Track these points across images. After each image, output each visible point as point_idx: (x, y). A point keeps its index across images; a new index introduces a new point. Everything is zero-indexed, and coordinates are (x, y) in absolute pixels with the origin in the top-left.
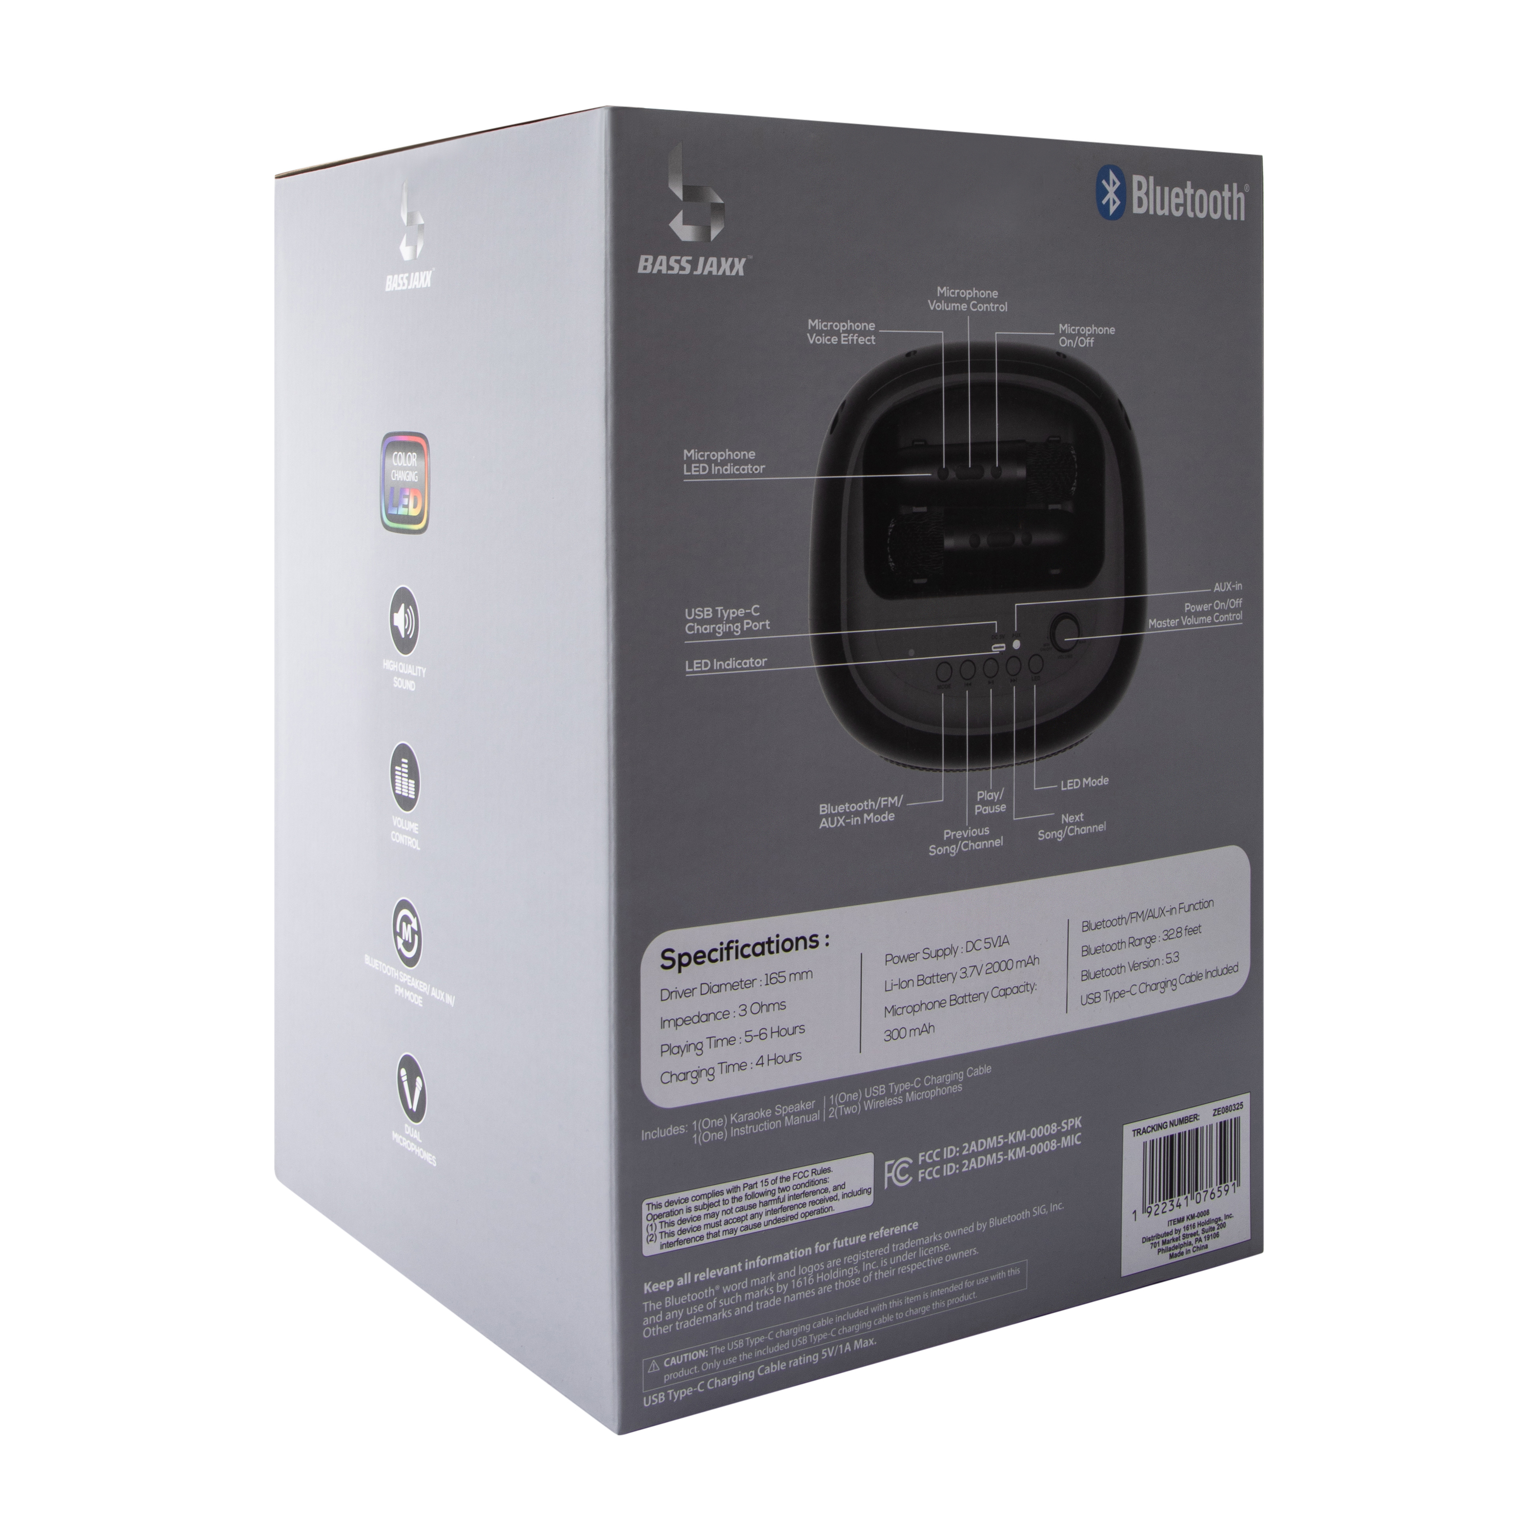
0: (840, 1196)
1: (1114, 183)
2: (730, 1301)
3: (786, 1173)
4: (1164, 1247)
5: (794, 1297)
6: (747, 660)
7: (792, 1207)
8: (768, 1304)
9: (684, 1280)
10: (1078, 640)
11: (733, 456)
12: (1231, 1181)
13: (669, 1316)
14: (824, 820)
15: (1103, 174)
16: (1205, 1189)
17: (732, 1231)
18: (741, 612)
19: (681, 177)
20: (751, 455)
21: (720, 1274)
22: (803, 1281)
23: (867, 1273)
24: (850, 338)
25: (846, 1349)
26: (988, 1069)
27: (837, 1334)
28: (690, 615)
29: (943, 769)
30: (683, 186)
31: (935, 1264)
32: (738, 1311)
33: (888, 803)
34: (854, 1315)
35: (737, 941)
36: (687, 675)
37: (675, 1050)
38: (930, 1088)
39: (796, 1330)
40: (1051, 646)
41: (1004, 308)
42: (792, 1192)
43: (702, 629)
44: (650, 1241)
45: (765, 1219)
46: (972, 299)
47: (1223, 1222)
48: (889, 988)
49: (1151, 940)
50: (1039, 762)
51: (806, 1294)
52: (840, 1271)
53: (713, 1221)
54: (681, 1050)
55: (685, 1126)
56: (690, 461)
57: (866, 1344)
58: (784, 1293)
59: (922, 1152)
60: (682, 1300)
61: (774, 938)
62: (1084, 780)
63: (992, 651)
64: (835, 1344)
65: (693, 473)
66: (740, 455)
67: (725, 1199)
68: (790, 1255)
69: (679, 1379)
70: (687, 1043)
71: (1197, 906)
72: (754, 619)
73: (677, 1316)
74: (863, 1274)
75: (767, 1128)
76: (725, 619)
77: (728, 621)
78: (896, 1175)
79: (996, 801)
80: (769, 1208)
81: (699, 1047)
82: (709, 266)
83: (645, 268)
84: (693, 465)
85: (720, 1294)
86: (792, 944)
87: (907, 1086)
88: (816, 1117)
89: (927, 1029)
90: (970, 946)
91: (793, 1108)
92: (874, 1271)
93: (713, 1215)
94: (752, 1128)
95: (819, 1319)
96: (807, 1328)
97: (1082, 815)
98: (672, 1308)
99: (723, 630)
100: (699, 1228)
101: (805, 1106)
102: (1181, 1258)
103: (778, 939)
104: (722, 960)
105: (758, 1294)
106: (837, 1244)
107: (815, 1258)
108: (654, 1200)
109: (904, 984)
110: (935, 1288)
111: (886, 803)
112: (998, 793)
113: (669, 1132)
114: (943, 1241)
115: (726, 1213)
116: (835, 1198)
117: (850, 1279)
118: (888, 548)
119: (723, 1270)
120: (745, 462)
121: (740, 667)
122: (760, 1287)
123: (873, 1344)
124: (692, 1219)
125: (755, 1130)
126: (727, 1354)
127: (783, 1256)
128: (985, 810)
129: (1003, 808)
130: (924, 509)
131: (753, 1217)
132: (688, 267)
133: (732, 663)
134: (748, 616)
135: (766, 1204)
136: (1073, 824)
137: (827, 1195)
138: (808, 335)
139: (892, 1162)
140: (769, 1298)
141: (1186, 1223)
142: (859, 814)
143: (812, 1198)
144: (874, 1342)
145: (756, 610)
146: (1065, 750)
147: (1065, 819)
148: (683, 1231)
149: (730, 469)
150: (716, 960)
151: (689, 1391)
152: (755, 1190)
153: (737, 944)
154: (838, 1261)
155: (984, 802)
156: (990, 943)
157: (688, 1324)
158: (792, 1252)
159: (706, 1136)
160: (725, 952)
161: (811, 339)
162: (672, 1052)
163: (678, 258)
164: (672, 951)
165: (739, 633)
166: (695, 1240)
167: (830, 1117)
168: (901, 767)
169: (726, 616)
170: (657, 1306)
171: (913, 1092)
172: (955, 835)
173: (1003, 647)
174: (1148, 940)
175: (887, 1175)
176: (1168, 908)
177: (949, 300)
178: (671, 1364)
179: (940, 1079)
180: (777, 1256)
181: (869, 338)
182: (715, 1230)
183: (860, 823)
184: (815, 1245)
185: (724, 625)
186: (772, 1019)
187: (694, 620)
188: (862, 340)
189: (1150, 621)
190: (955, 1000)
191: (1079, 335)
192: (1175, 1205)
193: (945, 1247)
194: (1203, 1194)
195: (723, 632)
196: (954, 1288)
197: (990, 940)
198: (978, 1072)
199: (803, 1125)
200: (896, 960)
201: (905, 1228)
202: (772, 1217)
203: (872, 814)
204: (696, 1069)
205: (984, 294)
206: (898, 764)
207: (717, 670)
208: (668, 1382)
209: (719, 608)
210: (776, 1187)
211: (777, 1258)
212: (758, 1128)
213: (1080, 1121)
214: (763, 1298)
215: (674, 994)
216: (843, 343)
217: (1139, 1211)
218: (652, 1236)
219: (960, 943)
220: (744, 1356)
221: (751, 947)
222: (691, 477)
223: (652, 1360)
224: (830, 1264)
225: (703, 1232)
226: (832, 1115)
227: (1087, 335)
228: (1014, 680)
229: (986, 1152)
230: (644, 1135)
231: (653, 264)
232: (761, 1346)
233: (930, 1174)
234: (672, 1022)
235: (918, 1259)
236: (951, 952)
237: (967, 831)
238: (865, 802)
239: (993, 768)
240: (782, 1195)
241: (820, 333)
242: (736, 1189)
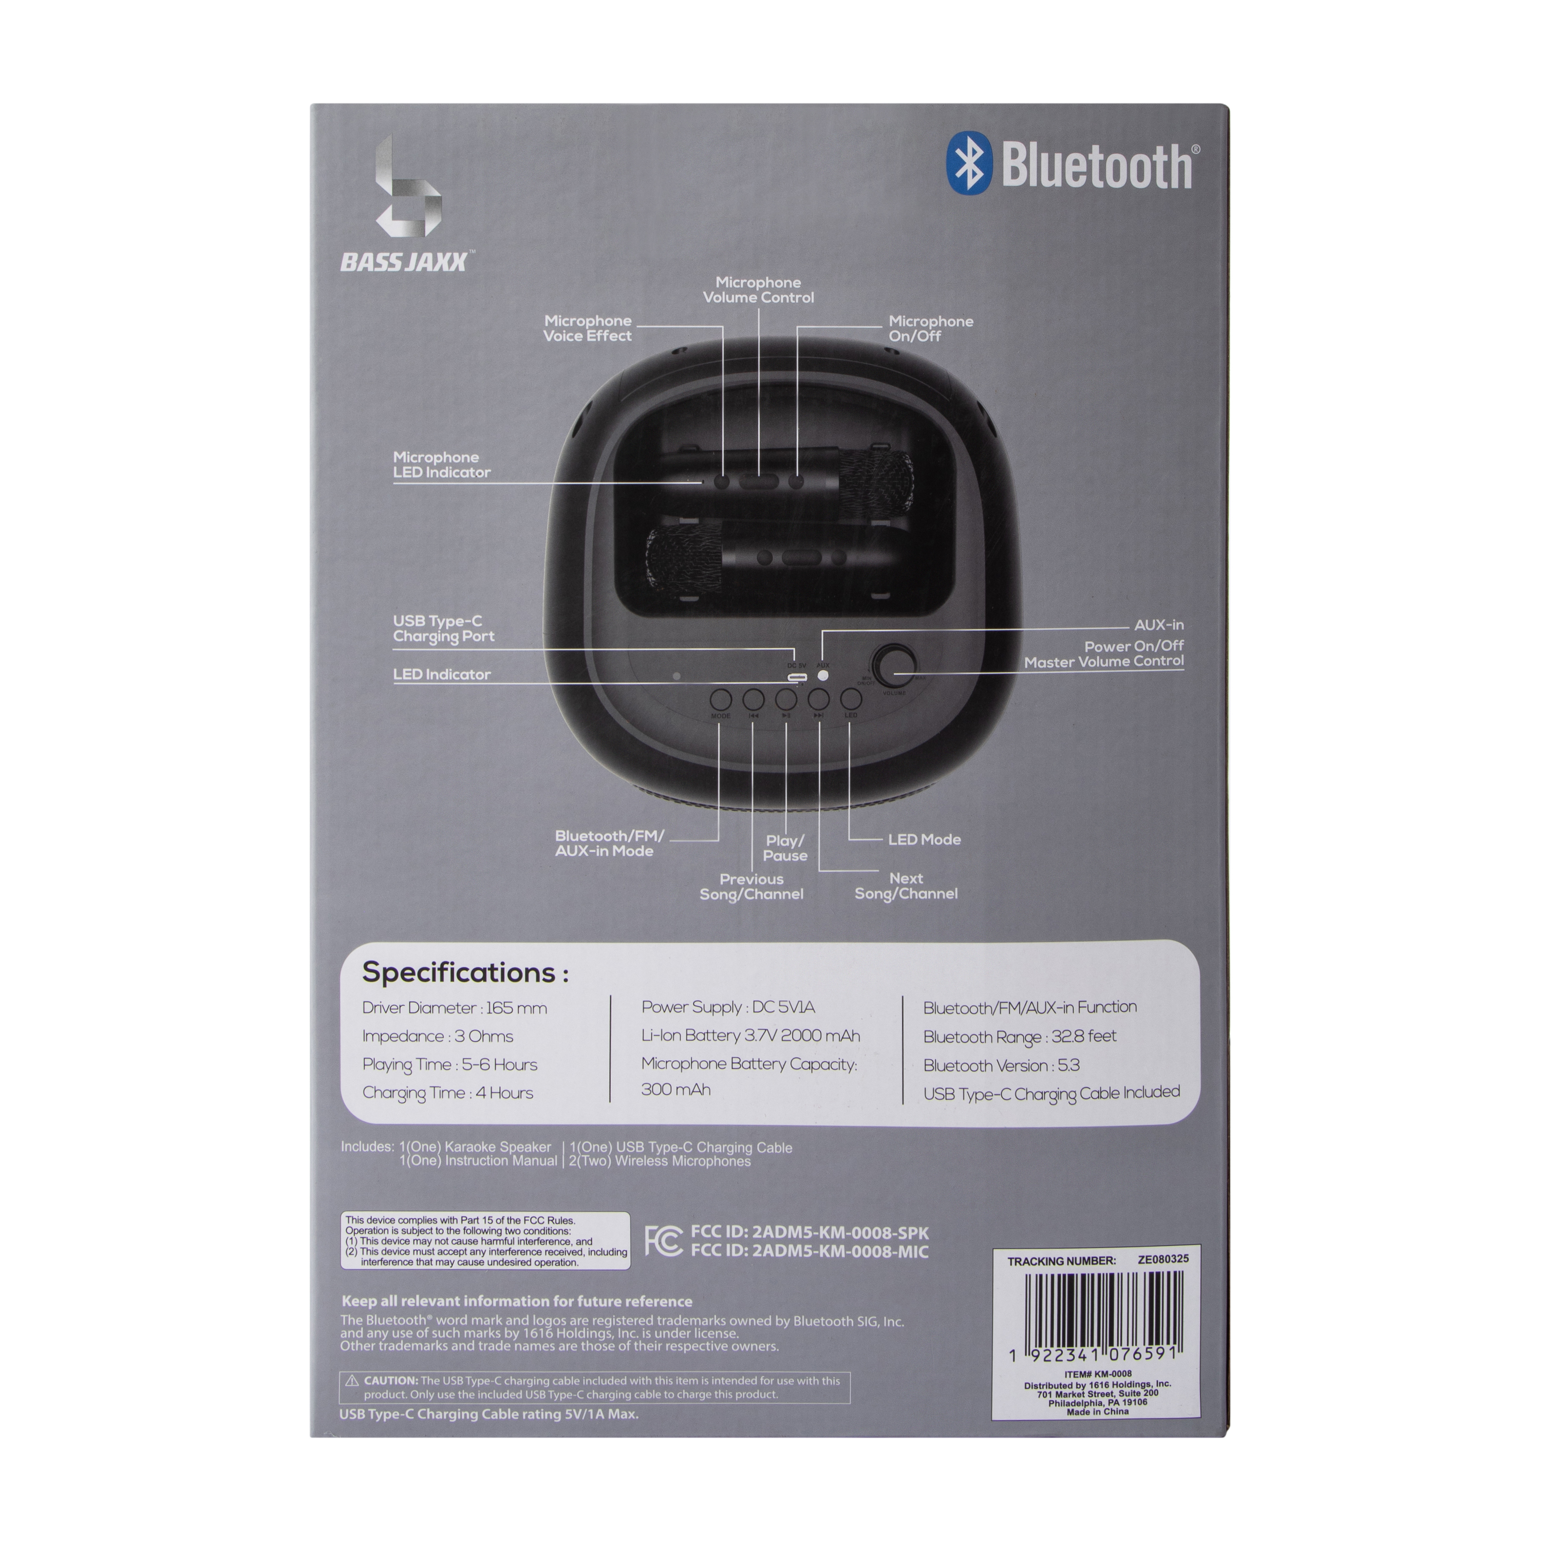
0: (585, 1252)
1: (974, 152)
2: (446, 1334)
3: (515, 1215)
4: (1059, 1400)
5: (527, 1347)
6: (466, 671)
7: (523, 1252)
8: (493, 1347)
9: (390, 1301)
10: (913, 676)
11: (452, 459)
12: (1168, 1343)
13: (371, 1334)
14: (561, 847)
15: (959, 141)
16: (1124, 1345)
17: (447, 1262)
18: (460, 622)
19: (390, 171)
20: (475, 458)
21: (433, 1304)
22: (539, 1333)
23: (625, 1340)
24: (599, 334)
25: (598, 1415)
26: (788, 1149)
27: (585, 1396)
28: (399, 622)
29: (719, 806)
30: (394, 181)
31: (718, 1349)
32: (456, 1347)
33: (644, 837)
34: (607, 1382)
35: (452, 963)
36: (395, 683)
37: (380, 1065)
38: (706, 1155)
39: (532, 1382)
40: (873, 679)
41: (810, 298)
42: (523, 1236)
43: (413, 637)
44: (350, 1254)
45: (488, 1258)
46: (764, 289)
47: (1154, 1389)
48: (647, 1037)
49: (1033, 1038)
50: (855, 810)
51: (544, 1347)
52: (588, 1332)
53: (424, 1247)
54: (386, 1066)
55: (391, 1145)
56: (400, 464)
57: (625, 1416)
58: (514, 1340)
59: (696, 1224)
60: (387, 1321)
61: (498, 965)
62: (923, 836)
63: (788, 681)
64: (583, 1408)
65: (405, 476)
66: (461, 458)
67: (439, 1228)
68: (521, 1302)
69: (381, 1400)
70: (393, 1060)
71: (1109, 1008)
72: (475, 630)
73: (380, 1336)
74: (617, 1341)
75: (490, 1163)
76: (440, 628)
77: (444, 630)
78: (660, 1243)
79: (793, 848)
80: (494, 1247)
81: (407, 1067)
82: (423, 262)
83: (349, 266)
84: (405, 468)
85: (432, 1324)
86: (524, 974)
87: (674, 1148)
88: (553, 1162)
89: (700, 1089)
90: (759, 1006)
91: (523, 1147)
92: (633, 1341)
93: (424, 1242)
94: (471, 1161)
95: (562, 1376)
96: (546, 1382)
97: (920, 876)
98: (374, 1328)
99: (437, 640)
100: (407, 1252)
101: (538, 1148)
102: (1085, 1417)
103: (503, 967)
104: (434, 980)
105: (481, 1334)
106: (583, 1302)
107: (553, 1311)
108: (356, 1214)
109: (668, 1036)
110: (720, 1376)
111: (642, 836)
112: (796, 839)
113: (373, 1147)
114: (728, 1328)
115: (440, 1242)
116: (580, 1253)
117: (602, 1343)
118: (647, 562)
119: (437, 1301)
120: (467, 465)
121: (458, 679)
122: (484, 1328)
123: (634, 1418)
124: (399, 1241)
125: (476, 1162)
126: (441, 1388)
127: (513, 1301)
128: (778, 857)
129: (803, 857)
130: (695, 521)
131: (474, 1252)
132: (398, 265)
133: (448, 674)
134: (469, 626)
135: (490, 1242)
136: (908, 886)
137: (569, 1248)
138: (545, 332)
139: (655, 1227)
140: (495, 1341)
141: (1093, 1379)
142: (609, 845)
143: (548, 1247)
144: (635, 1415)
145: (477, 621)
146: (894, 799)
147: (895, 878)
148: (388, 1252)
149: (448, 472)
150: (428, 980)
151: (395, 1415)
152: (476, 1226)
153: (452, 966)
154: (585, 1321)
155: (775, 848)
156: (786, 1007)
157: (393, 1347)
158: (524, 1299)
159: (416, 1160)
160: (438, 973)
161: (549, 336)
162: (375, 1066)
163: (387, 254)
164: (376, 964)
165: (457, 643)
166: (403, 1263)
167: (571, 1164)
168: (662, 800)
169: (441, 625)
170: (358, 1321)
171: (681, 1157)
172: (735, 881)
173: (804, 677)
174: (1029, 1038)
175: (648, 1241)
176: (1060, 1004)
177: (731, 291)
178: (373, 1383)
179: (720, 1148)
180: (505, 1300)
181: (624, 334)
182: (428, 1257)
183: (607, 855)
184: (554, 1298)
185: (439, 635)
186: (496, 1050)
187: (404, 628)
188: (613, 337)
189: (1027, 659)
190: (738, 1064)
191: (919, 327)
192: (1077, 1355)
193: (732, 1334)
194: (1122, 1353)
195: (438, 642)
196: (744, 1381)
197: (787, 1004)
198: (772, 1149)
199: (535, 1167)
200: (657, 1008)
201: (673, 1302)
202: (499, 1258)
203: (623, 847)
204: (404, 1088)
205: (782, 283)
206: (658, 795)
207: (430, 681)
208: (369, 1401)
209: (433, 617)
210: (503, 1226)
211: (505, 1301)
212: (479, 1162)
213: (927, 1233)
214: (487, 1340)
215: (378, 1008)
216: (589, 340)
217: (1020, 1351)
218: (351, 1250)
219: (745, 1001)
220: (462, 1394)
221: (470, 972)
222: (403, 480)
223: (351, 1374)
224: (574, 1321)
225: (413, 1257)
226: (573, 1163)
227: (930, 328)
228: (820, 715)
229: (786, 1241)
230: (344, 1146)
231: (358, 262)
232: (484, 1388)
233: (708, 1250)
234: (376, 1037)
235: (692, 1339)
236: (732, 1009)
237: (753, 878)
238: (615, 832)
239: (789, 811)
240: (510, 1237)
241: (560, 330)
242: (452, 1220)
